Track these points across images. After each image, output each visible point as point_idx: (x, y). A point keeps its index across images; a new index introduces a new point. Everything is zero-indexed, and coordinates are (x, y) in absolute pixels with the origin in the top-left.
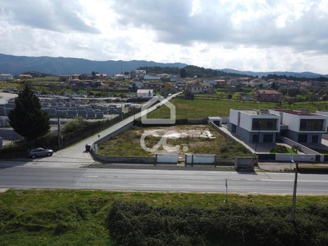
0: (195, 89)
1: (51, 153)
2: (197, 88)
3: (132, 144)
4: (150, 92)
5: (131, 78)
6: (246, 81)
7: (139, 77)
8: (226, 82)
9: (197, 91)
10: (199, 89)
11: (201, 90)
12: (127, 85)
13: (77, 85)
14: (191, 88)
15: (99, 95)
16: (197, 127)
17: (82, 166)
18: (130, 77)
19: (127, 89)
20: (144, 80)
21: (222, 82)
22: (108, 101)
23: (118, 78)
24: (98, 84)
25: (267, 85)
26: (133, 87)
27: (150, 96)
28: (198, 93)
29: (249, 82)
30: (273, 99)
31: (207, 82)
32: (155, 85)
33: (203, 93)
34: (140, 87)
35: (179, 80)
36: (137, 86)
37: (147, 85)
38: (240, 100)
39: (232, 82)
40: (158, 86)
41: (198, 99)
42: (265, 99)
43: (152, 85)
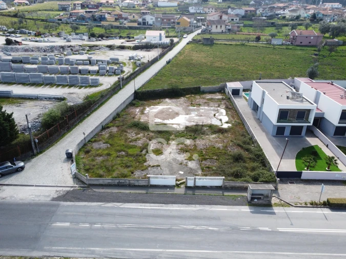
0: (217, 27)
1: (22, 168)
2: (219, 26)
3: (126, 140)
4: (160, 34)
5: (144, 5)
6: (281, 8)
7: (152, 2)
8: (255, 11)
9: (219, 30)
10: (221, 27)
11: (223, 28)
12: (137, 17)
13: (77, 19)
14: (212, 26)
15: (101, 37)
16: (211, 99)
17: (56, 196)
18: (141, 3)
19: (135, 25)
20: (158, 7)
21: (251, 11)
22: (111, 47)
23: (126, 5)
24: (102, 18)
25: (306, 15)
26: (143, 22)
27: (160, 40)
28: (219, 33)
29: (284, 11)
30: (310, 43)
31: (232, 11)
32: (169, 20)
33: (225, 32)
34: (150, 22)
35: (200, 8)
36: (147, 20)
37: (159, 19)
38: (270, 44)
39: (263, 11)
40: (172, 20)
41: (218, 44)
42: (301, 43)
43: (165, 20)
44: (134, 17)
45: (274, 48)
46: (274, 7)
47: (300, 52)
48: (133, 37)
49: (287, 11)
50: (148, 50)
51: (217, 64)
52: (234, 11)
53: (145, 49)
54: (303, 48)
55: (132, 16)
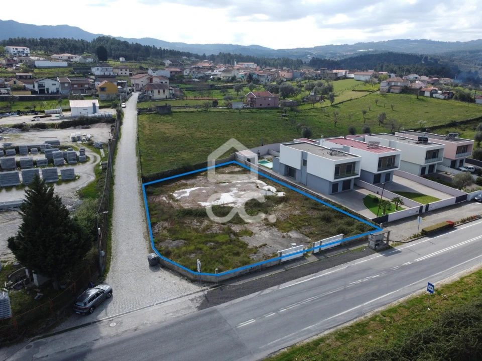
0: (159, 91)
8: (181, 72)
9: (162, 95)
14: (153, 92)
19: (28, 94)
20: (36, 67)
21: (176, 72)
25: (240, 76)
26: (40, 90)
27: (95, 111)
28: (163, 100)
29: (213, 71)
30: (269, 104)
31: (154, 72)
32: (82, 85)
33: (170, 98)
34: (52, 89)
35: (108, 70)
36: (46, 87)
37: (66, 85)
38: (231, 108)
39: (190, 72)
40: (87, 86)
41: (176, 112)
42: (261, 105)
43: (75, 86)
44: (15, 82)
45: (240, 113)
46: (199, 67)
47: (267, 115)
48: (43, 112)
49: (215, 72)
50: (86, 126)
51: (198, 135)
52: (157, 72)
53: (80, 126)
54: (268, 111)
55: (12, 82)
